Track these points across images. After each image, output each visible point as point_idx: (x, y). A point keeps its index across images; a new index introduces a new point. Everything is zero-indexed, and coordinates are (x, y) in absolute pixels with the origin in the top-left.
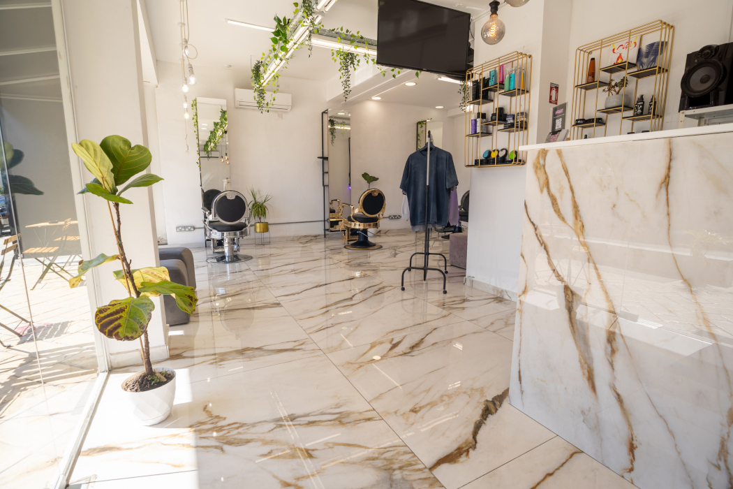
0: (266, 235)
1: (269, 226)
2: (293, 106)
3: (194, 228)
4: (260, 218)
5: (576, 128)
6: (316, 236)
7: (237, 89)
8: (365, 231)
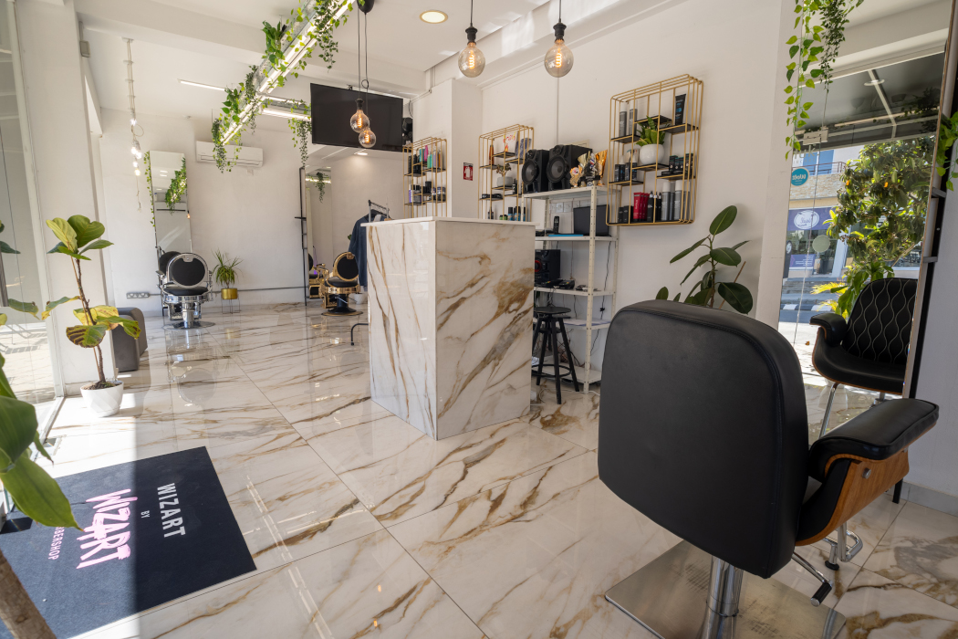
0: (235, 302)
1: (239, 293)
2: (264, 162)
3: (149, 295)
4: (228, 284)
5: (484, 201)
6: (295, 304)
7: (198, 143)
8: (344, 297)
